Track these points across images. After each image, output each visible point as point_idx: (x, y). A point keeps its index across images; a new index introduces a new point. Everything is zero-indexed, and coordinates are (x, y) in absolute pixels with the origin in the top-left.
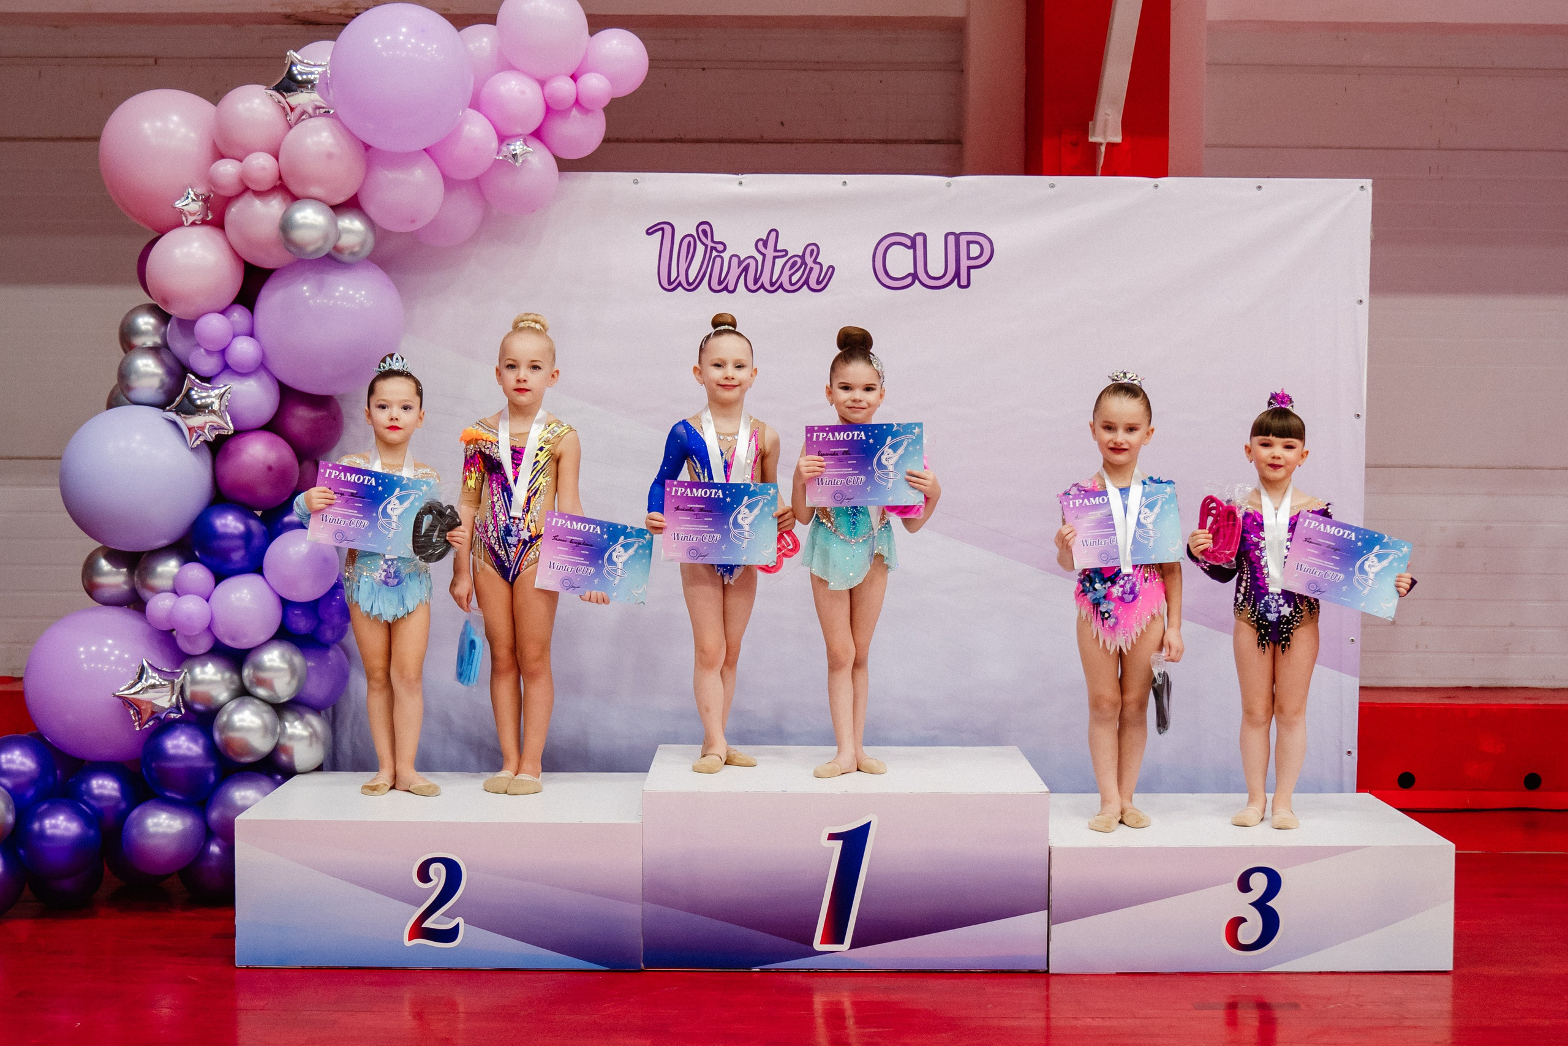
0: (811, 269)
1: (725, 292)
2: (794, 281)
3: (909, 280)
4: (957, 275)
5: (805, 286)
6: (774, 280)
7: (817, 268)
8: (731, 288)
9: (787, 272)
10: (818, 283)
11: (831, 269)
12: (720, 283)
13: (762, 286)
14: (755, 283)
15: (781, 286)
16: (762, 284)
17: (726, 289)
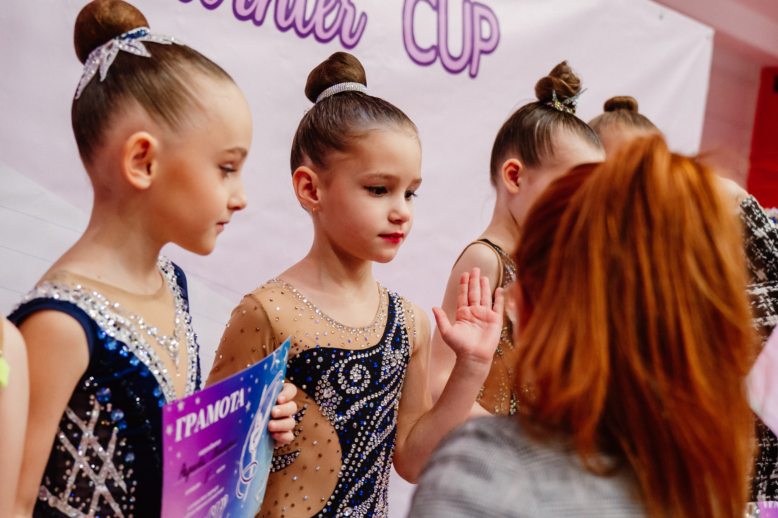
0: (346, 11)
1: (250, 22)
2: (327, 25)
3: (431, 56)
4: (470, 61)
5: (337, 38)
6: (307, 18)
7: (350, 10)
8: (258, 17)
9: (321, 11)
10: (352, 35)
11: (364, 18)
12: (247, 5)
13: (293, 25)
14: (287, 17)
15: (313, 30)
16: (294, 21)
17: (252, 16)
